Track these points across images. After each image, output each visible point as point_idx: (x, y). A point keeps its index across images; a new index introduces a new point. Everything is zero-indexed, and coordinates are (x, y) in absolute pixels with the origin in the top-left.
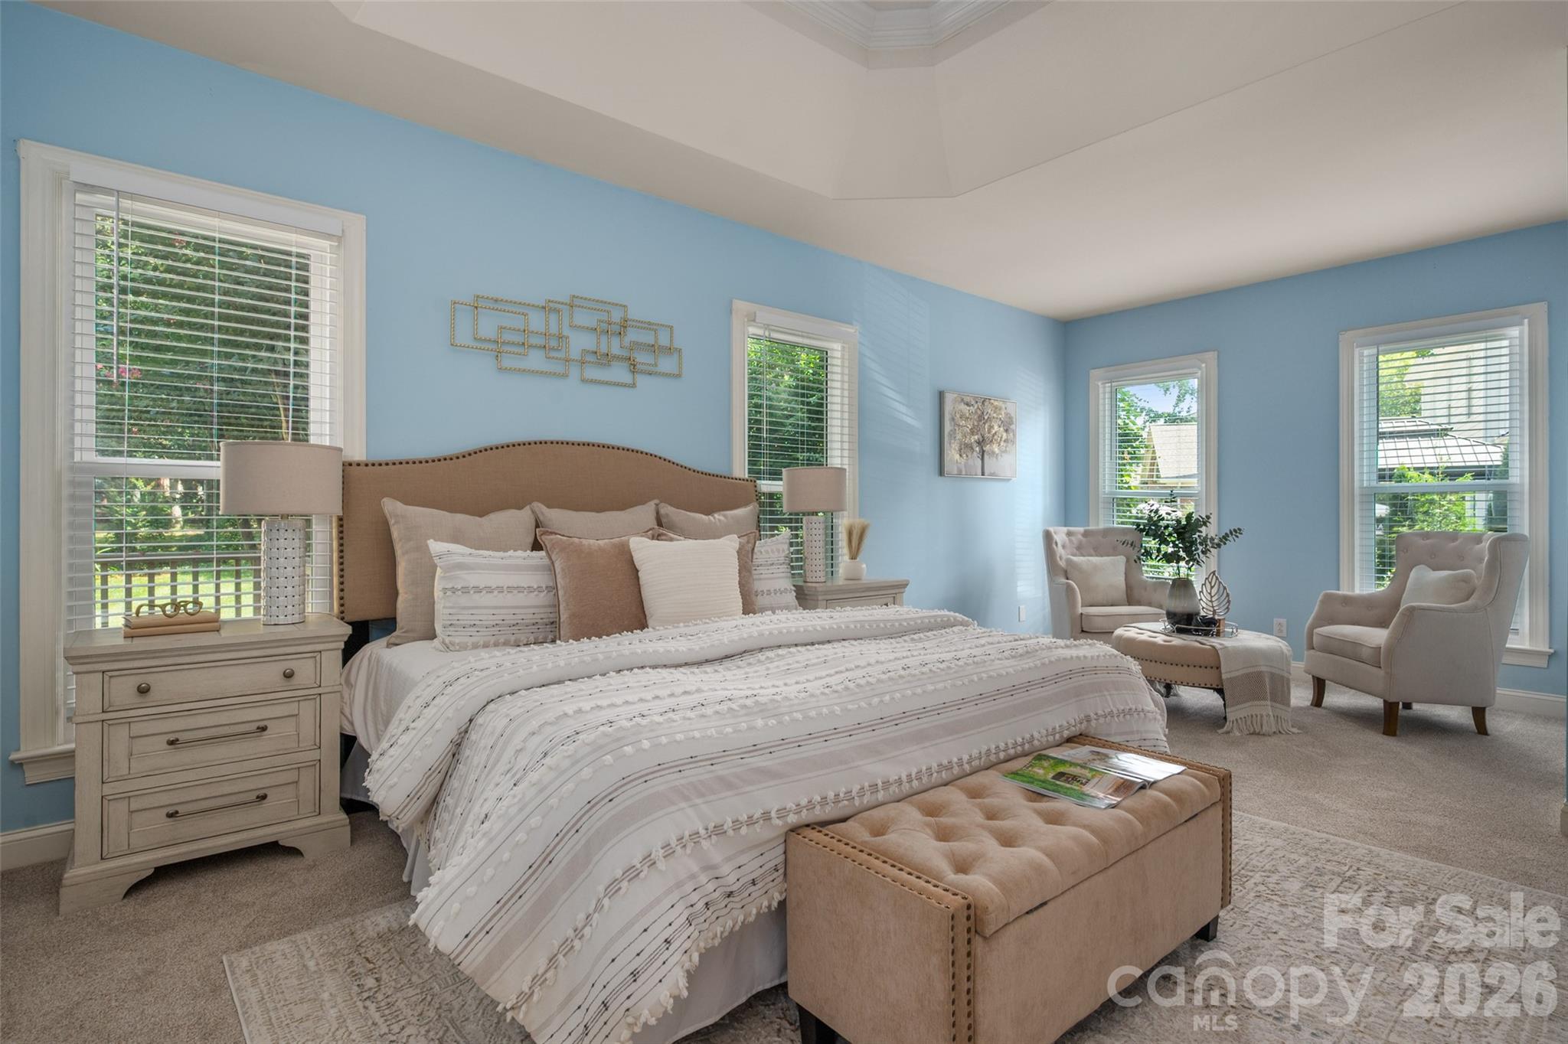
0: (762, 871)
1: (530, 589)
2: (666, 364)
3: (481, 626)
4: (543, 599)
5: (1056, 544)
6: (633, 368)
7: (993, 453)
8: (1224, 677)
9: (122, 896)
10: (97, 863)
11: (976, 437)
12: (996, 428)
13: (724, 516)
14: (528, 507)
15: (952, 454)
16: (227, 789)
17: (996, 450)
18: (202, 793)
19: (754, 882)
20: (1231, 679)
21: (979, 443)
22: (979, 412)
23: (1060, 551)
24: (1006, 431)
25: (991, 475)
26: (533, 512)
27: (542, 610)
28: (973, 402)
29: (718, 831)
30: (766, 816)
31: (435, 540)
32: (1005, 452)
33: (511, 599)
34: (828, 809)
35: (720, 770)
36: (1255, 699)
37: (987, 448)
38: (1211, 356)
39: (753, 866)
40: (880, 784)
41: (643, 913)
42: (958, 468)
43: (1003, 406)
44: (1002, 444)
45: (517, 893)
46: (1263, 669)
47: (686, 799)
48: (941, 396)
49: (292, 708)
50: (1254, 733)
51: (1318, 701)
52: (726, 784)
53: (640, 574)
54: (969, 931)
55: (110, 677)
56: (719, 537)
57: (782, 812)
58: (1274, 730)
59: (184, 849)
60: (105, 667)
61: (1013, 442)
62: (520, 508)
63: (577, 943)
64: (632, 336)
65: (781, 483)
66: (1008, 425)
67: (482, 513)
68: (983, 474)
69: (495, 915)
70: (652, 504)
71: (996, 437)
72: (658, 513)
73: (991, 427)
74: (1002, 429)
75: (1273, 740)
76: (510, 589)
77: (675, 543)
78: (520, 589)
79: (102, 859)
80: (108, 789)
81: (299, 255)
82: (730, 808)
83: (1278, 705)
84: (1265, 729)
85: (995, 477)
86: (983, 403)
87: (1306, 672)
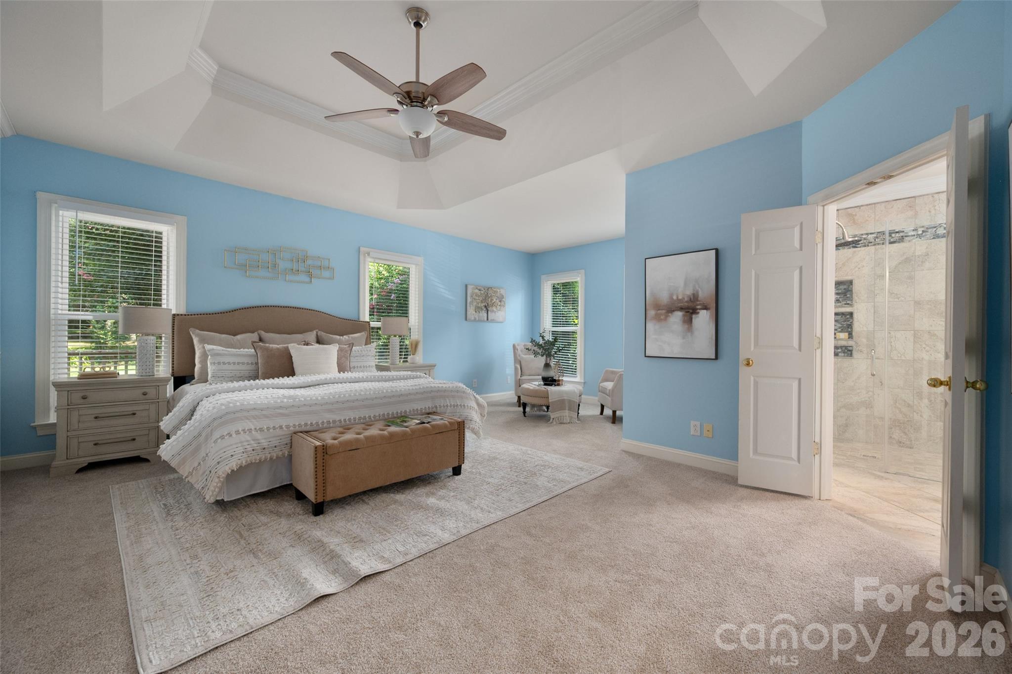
0: (279, 444)
1: (248, 364)
2: (326, 274)
3: (225, 377)
4: (253, 367)
5: (517, 350)
6: (311, 276)
7: (493, 311)
8: (550, 401)
9: (75, 472)
10: (65, 460)
11: (484, 304)
12: (495, 300)
13: (349, 337)
14: (256, 333)
15: (471, 311)
16: (119, 436)
17: (495, 310)
18: (108, 437)
19: (275, 447)
20: (552, 402)
21: (485, 307)
22: (486, 293)
23: (519, 352)
24: (500, 301)
25: (491, 320)
26: (259, 334)
27: (252, 372)
28: (483, 289)
29: (261, 430)
30: (281, 427)
31: (208, 344)
32: (500, 310)
33: (237, 367)
34: (308, 427)
35: (264, 412)
36: (561, 410)
37: (489, 309)
38: (583, 271)
39: (275, 442)
40: (331, 421)
41: (225, 447)
42: (474, 317)
43: (499, 291)
44: (498, 306)
45: (190, 444)
46: (565, 398)
47: (248, 419)
48: (466, 286)
49: (147, 407)
50: (561, 423)
51: (602, 413)
52: (266, 416)
53: (293, 358)
54: (324, 453)
55: (71, 393)
56: (330, 344)
57: (288, 427)
58: (569, 421)
59: (100, 457)
60: (68, 389)
61: (504, 306)
62: (253, 332)
63: (207, 458)
64: (309, 262)
65: (380, 323)
66: (501, 299)
67: (234, 335)
68: (487, 320)
69: (182, 450)
70: (315, 332)
71: (494, 304)
72: (317, 335)
73: (492, 300)
74: (498, 301)
75: (568, 426)
76: (238, 363)
77: (313, 346)
78: (243, 364)
79: (67, 459)
80: (69, 434)
81: (156, 232)
82: (265, 423)
83: (572, 412)
84: (565, 421)
85: (493, 321)
86: (488, 289)
87: (599, 401)
